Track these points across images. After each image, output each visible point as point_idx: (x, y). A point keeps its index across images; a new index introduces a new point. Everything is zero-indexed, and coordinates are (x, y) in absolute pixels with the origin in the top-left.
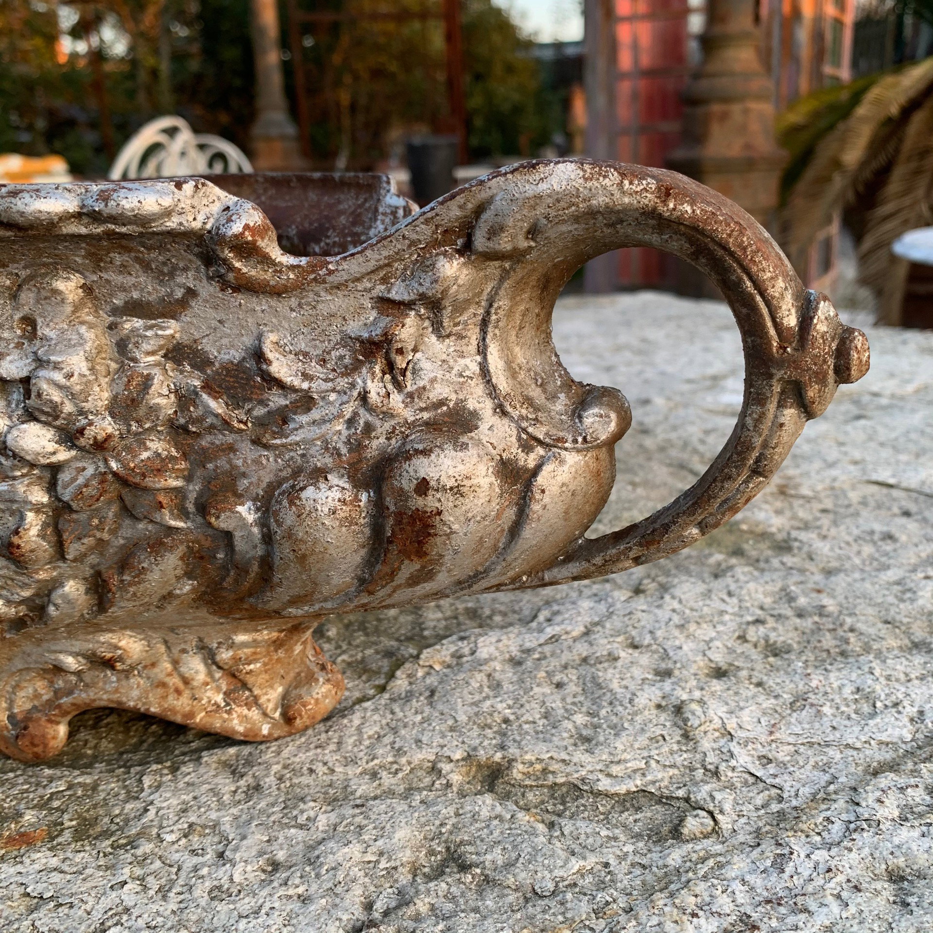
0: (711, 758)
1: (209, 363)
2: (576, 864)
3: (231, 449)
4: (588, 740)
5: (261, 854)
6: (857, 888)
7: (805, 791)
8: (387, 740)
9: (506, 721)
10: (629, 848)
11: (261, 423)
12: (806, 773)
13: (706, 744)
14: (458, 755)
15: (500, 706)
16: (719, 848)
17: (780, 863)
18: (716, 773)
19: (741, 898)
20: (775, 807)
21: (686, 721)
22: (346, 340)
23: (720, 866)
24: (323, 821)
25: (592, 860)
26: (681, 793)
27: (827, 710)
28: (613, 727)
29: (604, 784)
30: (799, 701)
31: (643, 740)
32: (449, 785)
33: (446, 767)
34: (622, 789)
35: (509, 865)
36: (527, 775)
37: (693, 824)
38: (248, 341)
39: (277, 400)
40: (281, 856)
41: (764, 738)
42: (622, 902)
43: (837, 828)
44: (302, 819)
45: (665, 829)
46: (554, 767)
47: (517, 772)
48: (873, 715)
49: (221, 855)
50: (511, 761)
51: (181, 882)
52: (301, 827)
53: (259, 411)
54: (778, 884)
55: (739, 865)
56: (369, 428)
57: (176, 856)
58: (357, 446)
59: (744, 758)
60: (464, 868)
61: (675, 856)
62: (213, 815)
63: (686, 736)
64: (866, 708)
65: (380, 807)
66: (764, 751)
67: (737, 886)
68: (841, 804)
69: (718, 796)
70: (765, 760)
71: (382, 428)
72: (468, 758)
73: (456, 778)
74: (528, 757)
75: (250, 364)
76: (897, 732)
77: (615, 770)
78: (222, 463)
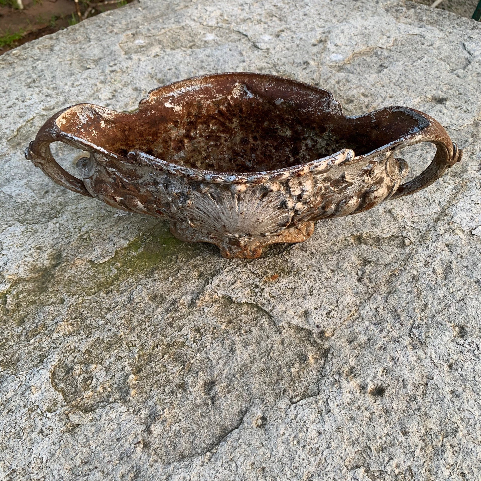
0: (402, 224)
1: (331, 180)
2: (391, 257)
3: (333, 195)
4: (375, 225)
5: (328, 269)
6: (443, 250)
7: (424, 229)
8: (331, 234)
9: (353, 223)
10: (397, 250)
11: (341, 190)
12: (423, 224)
13: (400, 221)
14: (349, 235)
15: (350, 219)
16: (414, 247)
17: (427, 247)
18: (405, 228)
19: (424, 257)
20: (420, 234)
21: (393, 215)
22: (362, 170)
23: (417, 251)
24: (335, 258)
25: (392, 255)
26: (400, 235)
27: (420, 205)
28: (378, 220)
29: (384, 236)
30: (413, 203)
31: (386, 223)
32: (352, 243)
33: (349, 239)
34: (388, 236)
35: (378, 259)
36: (367, 237)
37: (407, 242)
38: (341, 174)
39: (345, 184)
40: (332, 268)
41: (411, 216)
42: (403, 263)
43: (434, 237)
44: (329, 259)
45: (402, 244)
46: (372, 233)
47: (364, 237)
48: (430, 205)
49: (319, 271)
50: (362, 234)
51: (317, 278)
52: (331, 261)
53: (341, 187)
54: (429, 253)
55: (420, 250)
56: (363, 186)
57: (310, 273)
58: (360, 191)
59: (409, 223)
60: (370, 262)
61: (407, 251)
62: (310, 262)
63: (394, 219)
64: (428, 203)
65: (343, 252)
66: (412, 220)
67: (422, 255)
68: (433, 231)
69: (408, 234)
70: (414, 222)
71: (366, 186)
72: (352, 235)
73: (352, 241)
74: (365, 232)
75: (341, 178)
76: (436, 209)
77: (385, 231)
78: (330, 199)
